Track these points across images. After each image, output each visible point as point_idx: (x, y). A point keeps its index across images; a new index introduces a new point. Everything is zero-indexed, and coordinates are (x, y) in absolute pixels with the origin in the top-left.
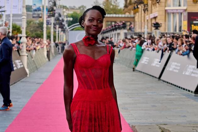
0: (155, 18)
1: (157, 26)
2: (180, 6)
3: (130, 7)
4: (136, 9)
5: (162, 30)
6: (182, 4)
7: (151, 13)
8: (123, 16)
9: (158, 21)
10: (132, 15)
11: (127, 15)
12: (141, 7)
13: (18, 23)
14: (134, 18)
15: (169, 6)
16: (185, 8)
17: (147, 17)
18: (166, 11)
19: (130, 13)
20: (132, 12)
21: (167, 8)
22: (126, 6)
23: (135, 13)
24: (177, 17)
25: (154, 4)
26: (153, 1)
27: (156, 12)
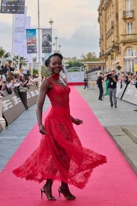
0: (118, 63)
1: (119, 68)
2: (132, 55)
3: (103, 57)
4: (106, 58)
5: (122, 70)
6: (134, 55)
7: (116, 60)
8: (99, 62)
9: (120, 65)
11: (101, 62)
12: (109, 57)
13: (36, 68)
14: (105, 63)
16: (136, 57)
17: (113, 63)
18: (124, 59)
19: (103, 60)
20: (104, 60)
21: (125, 57)
22: (100, 57)
23: (106, 61)
24: (131, 62)
25: (117, 55)
26: (116, 53)
27: (119, 59)
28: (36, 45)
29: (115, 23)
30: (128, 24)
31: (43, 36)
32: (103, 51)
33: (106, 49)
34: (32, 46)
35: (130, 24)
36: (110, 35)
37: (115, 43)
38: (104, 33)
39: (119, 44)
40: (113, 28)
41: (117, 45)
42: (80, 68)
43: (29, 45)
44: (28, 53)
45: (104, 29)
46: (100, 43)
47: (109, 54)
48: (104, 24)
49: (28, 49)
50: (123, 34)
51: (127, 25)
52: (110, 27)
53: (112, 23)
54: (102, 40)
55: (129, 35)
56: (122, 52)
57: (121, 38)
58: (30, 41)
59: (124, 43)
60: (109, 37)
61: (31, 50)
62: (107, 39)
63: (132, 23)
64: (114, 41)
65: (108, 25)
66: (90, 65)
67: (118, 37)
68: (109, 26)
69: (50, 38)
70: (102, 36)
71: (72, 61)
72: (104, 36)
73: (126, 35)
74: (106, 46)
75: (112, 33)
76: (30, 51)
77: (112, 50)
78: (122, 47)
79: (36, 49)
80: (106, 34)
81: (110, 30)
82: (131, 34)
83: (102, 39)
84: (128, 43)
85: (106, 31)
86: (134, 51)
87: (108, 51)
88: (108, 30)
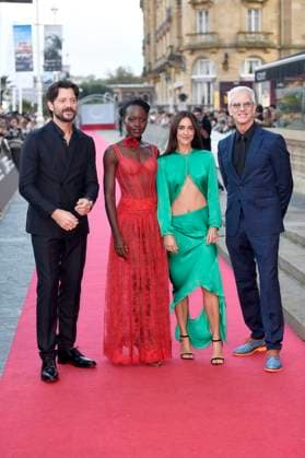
0: (179, 88)
1: (183, 97)
2: (208, 73)
3: (149, 76)
4: (156, 79)
5: (188, 101)
6: (210, 72)
7: (175, 81)
8: (142, 86)
9: (184, 91)
10: (151, 85)
11: (146, 84)
12: (163, 76)
14: (153, 88)
15: (196, 74)
16: (214, 76)
17: (170, 87)
18: (193, 80)
19: (149, 81)
20: (152, 81)
21: (194, 77)
22: (145, 74)
23: (155, 83)
24: (205, 86)
25: (178, 72)
26: (176, 68)
27: (181, 81)
28: (31, 57)
29: (174, 11)
30: (201, 14)
31: (46, 39)
32: (150, 64)
33: (156, 61)
34: (25, 58)
35: (204, 14)
36: (164, 34)
37: (175, 49)
38: (152, 29)
39: (181, 52)
40: (169, 20)
41: (179, 54)
42: (105, 96)
43: (19, 56)
44: (17, 70)
45: (152, 23)
46: (144, 48)
47: (162, 69)
48: (152, 13)
49: (17, 64)
50: (189, 32)
51: (198, 15)
52: (165, 18)
53: (169, 11)
54: (149, 43)
55: (201, 34)
56: (188, 68)
57: (187, 41)
58: (21, 49)
59: (193, 50)
60: (161, 38)
61: (23, 65)
62: (157, 41)
63: (207, 13)
64: (171, 47)
65: (159, 14)
66: (124, 91)
67: (180, 38)
68: (162, 17)
69: (58, 43)
70: (149, 35)
71: (88, 81)
72: (152, 36)
73: (196, 34)
74: (155, 54)
75: (168, 30)
76: (21, 67)
77: (167, 63)
78: (189, 58)
79: (32, 62)
80: (156, 33)
81: (164, 24)
82: (206, 34)
83: (147, 42)
84: (199, 49)
85: (155, 25)
86: (211, 65)
87: (159, 63)
88: (159, 23)
